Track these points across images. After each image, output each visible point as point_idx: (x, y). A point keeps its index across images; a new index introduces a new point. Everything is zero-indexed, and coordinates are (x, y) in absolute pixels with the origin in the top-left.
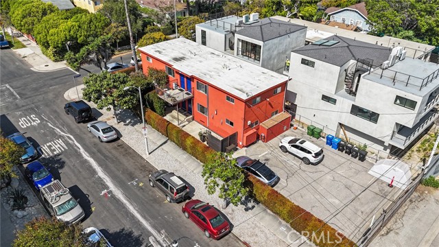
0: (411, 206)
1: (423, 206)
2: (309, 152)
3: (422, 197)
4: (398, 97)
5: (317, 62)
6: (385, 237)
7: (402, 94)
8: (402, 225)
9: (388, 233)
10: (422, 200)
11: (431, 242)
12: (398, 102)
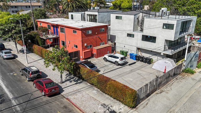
0: (176, 81)
1: (184, 81)
2: (118, 58)
3: (183, 78)
4: (164, 24)
5: (123, 16)
6: (159, 95)
7: (166, 22)
8: (171, 89)
9: (161, 93)
10: (184, 79)
11: (189, 97)
12: (165, 27)
